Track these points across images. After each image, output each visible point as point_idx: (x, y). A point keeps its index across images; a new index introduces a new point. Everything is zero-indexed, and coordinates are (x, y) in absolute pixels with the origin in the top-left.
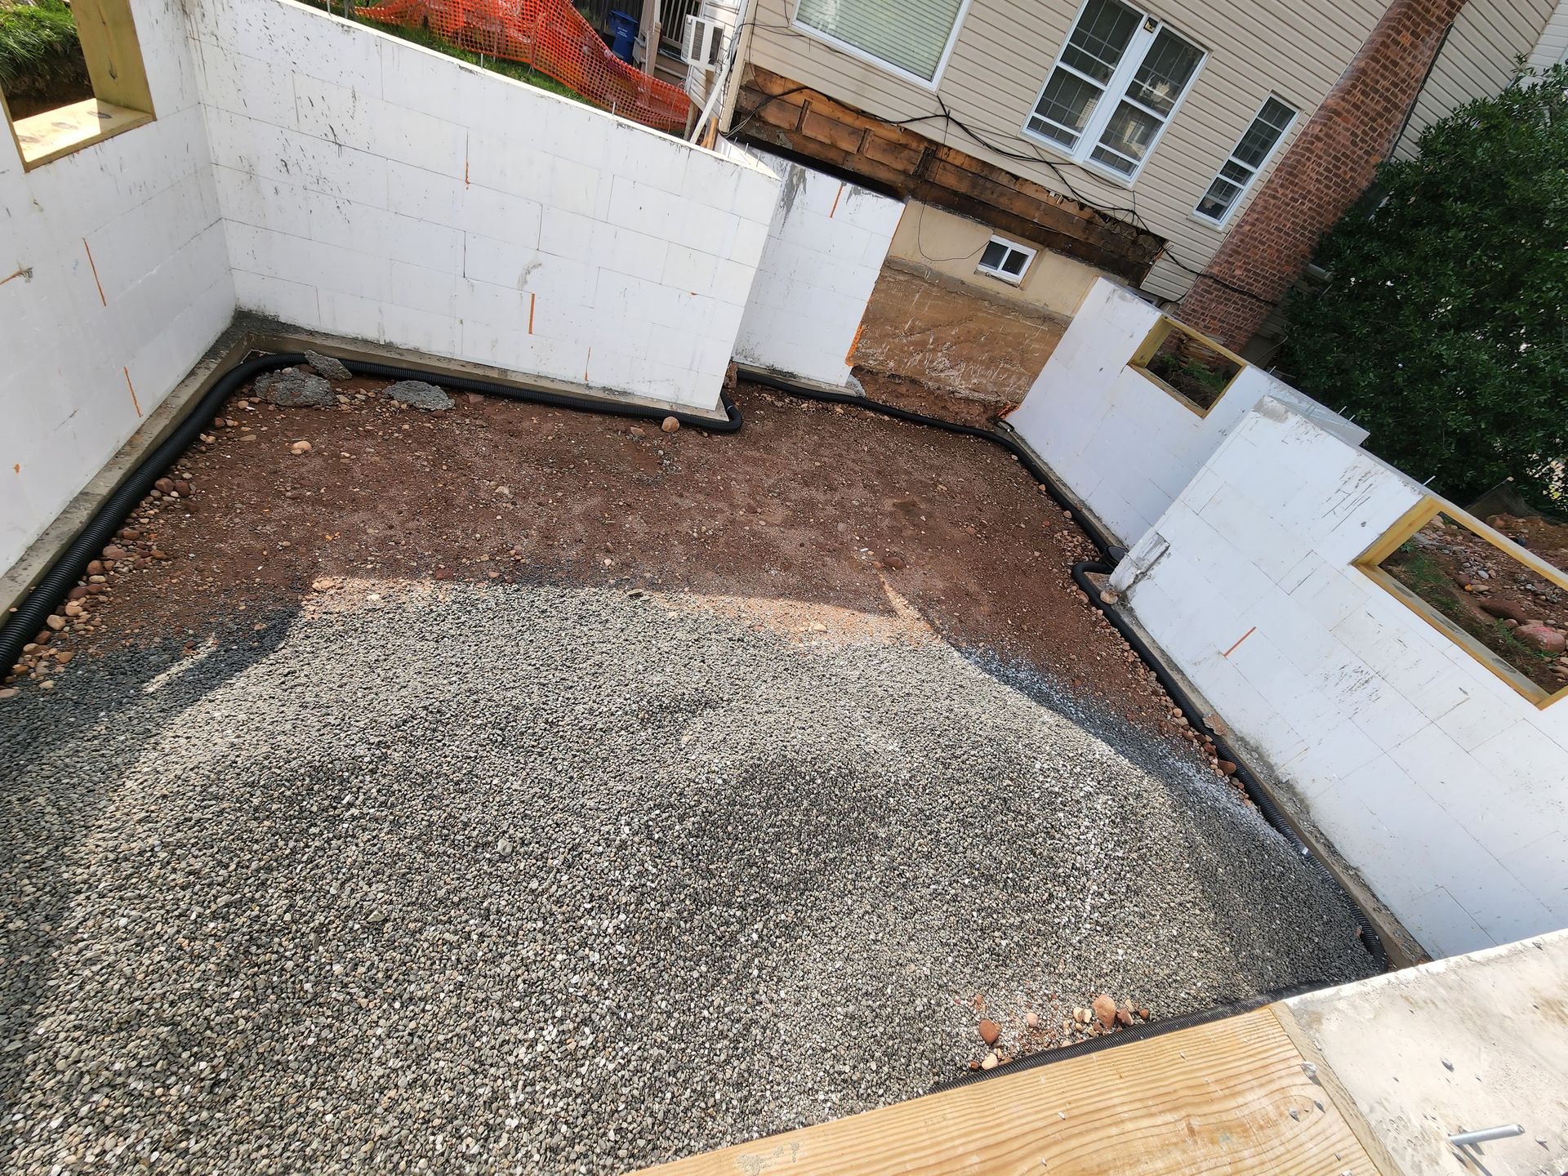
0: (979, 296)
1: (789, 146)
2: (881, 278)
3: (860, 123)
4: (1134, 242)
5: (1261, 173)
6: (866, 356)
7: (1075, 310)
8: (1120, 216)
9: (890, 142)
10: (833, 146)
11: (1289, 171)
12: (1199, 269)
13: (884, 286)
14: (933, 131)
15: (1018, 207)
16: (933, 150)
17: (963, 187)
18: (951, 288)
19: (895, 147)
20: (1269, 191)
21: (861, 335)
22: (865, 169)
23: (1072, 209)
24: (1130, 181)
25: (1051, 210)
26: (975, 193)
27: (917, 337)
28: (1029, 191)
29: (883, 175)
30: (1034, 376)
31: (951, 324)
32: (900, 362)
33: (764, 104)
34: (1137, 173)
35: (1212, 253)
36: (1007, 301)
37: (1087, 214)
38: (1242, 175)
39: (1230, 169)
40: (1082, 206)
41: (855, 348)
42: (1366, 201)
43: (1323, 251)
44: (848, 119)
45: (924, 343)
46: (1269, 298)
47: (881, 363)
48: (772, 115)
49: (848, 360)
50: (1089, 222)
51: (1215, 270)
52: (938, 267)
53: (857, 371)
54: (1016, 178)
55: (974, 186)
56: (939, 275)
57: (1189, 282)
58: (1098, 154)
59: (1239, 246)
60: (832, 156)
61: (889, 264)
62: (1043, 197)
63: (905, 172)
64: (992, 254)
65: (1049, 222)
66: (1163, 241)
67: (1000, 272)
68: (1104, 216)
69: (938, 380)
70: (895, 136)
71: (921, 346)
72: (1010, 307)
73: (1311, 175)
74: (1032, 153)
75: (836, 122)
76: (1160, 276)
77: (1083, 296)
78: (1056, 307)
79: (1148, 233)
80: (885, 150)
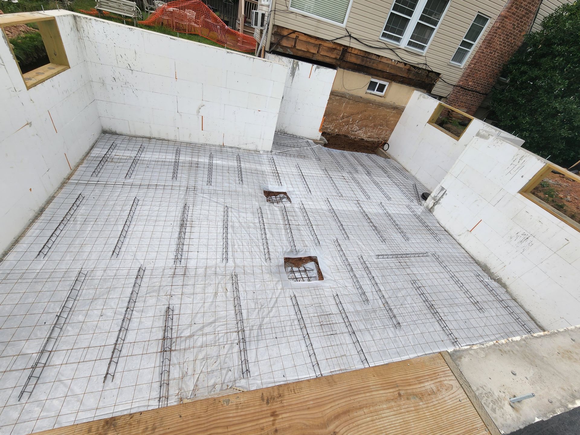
0: (368, 102)
1: (292, 54)
2: (330, 99)
3: (317, 42)
4: (427, 76)
5: (477, 44)
6: (327, 128)
7: (406, 104)
8: (420, 66)
9: (329, 48)
10: (308, 52)
11: (488, 42)
12: (454, 83)
13: (331, 102)
14: (345, 42)
15: (380, 67)
16: (346, 49)
17: (358, 62)
18: (357, 100)
19: (332, 50)
20: (480, 51)
21: (324, 121)
22: (320, 59)
23: (402, 66)
24: (424, 52)
25: (393, 67)
26: (363, 64)
27: (345, 119)
28: (384, 60)
29: (327, 60)
30: (392, 130)
31: (358, 113)
32: (340, 129)
33: (281, 39)
34: (426, 49)
35: (459, 77)
36: (379, 103)
37: (407, 67)
38: (470, 46)
39: (464, 43)
40: (405, 64)
41: (322, 125)
42: (521, 50)
43: (504, 72)
44: (312, 41)
45: (349, 121)
46: (484, 92)
47: (332, 130)
48: (285, 43)
49: (320, 130)
50: (409, 70)
51: (461, 83)
52: (351, 93)
53: (324, 134)
54: (379, 56)
55: (363, 61)
56: (352, 95)
57: (451, 89)
58: (410, 43)
59: (470, 73)
60: (308, 55)
61: (333, 93)
62: (390, 62)
63: (336, 59)
64: (372, 85)
65: (393, 71)
66: (439, 74)
67: (375, 92)
68: (414, 67)
69: (354, 135)
70: (331, 45)
71: (347, 123)
72: (380, 105)
73: (497, 43)
74: (384, 46)
75: (308, 43)
76: (439, 87)
77: (409, 98)
78: (398, 103)
79: (432, 72)
80: (327, 51)
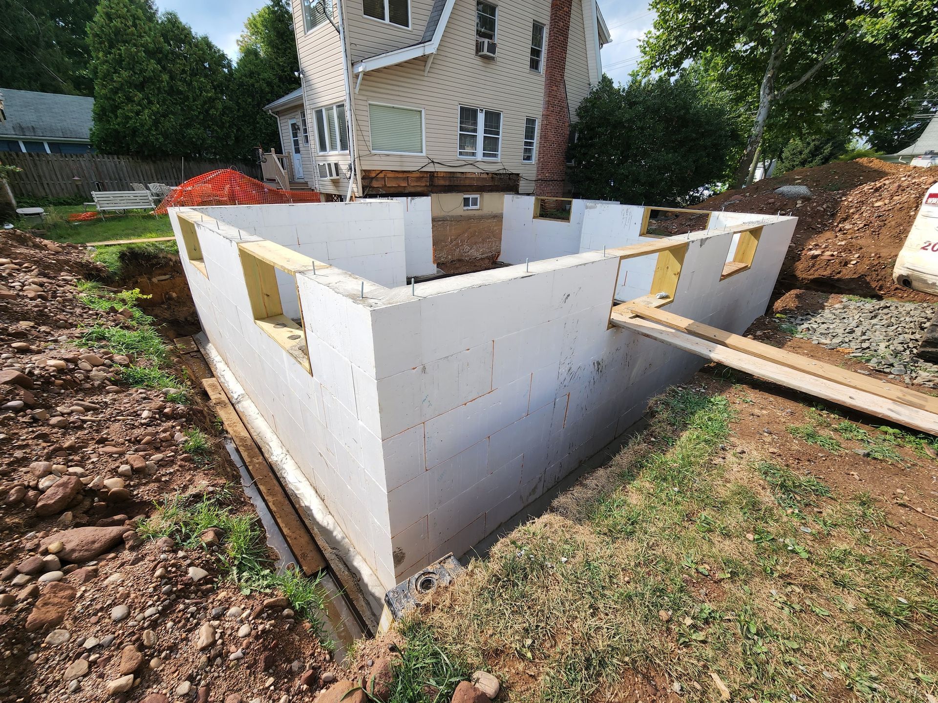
0: (469, 218)
1: (384, 192)
2: (433, 226)
3: (405, 175)
4: (509, 179)
5: (536, 141)
6: (439, 258)
7: (502, 210)
8: (501, 172)
9: (417, 177)
10: (399, 186)
11: (544, 137)
12: (534, 179)
13: (435, 229)
14: (430, 168)
15: (467, 183)
16: (432, 174)
17: (447, 183)
18: (458, 219)
19: (419, 179)
20: (542, 146)
21: (435, 250)
22: (412, 190)
23: (485, 176)
24: (499, 159)
25: (479, 179)
26: (452, 184)
27: (454, 243)
28: (469, 176)
29: (419, 189)
30: (501, 239)
31: (464, 233)
32: (452, 255)
33: (371, 182)
34: (499, 156)
35: (535, 172)
36: (479, 216)
37: (490, 175)
38: (531, 144)
39: (526, 144)
40: (488, 174)
41: (435, 256)
42: (571, 137)
43: (568, 158)
44: (401, 175)
45: (457, 244)
46: (561, 179)
47: (446, 258)
48: (375, 184)
49: (434, 262)
50: (492, 178)
51: (540, 177)
52: (450, 214)
53: (439, 265)
54: (463, 173)
55: (450, 181)
56: (452, 216)
57: (533, 184)
58: (484, 155)
59: (542, 166)
60: (400, 190)
61: (434, 220)
62: (474, 176)
63: (426, 186)
64: (466, 202)
65: (480, 184)
66: (518, 175)
67: (471, 207)
68: (496, 174)
69: (468, 256)
70: (418, 175)
71: (457, 246)
72: (481, 218)
73: (551, 136)
74: (464, 163)
75: (397, 178)
76: (523, 186)
77: (502, 203)
78: (496, 211)
79: (513, 174)
80: (417, 181)
